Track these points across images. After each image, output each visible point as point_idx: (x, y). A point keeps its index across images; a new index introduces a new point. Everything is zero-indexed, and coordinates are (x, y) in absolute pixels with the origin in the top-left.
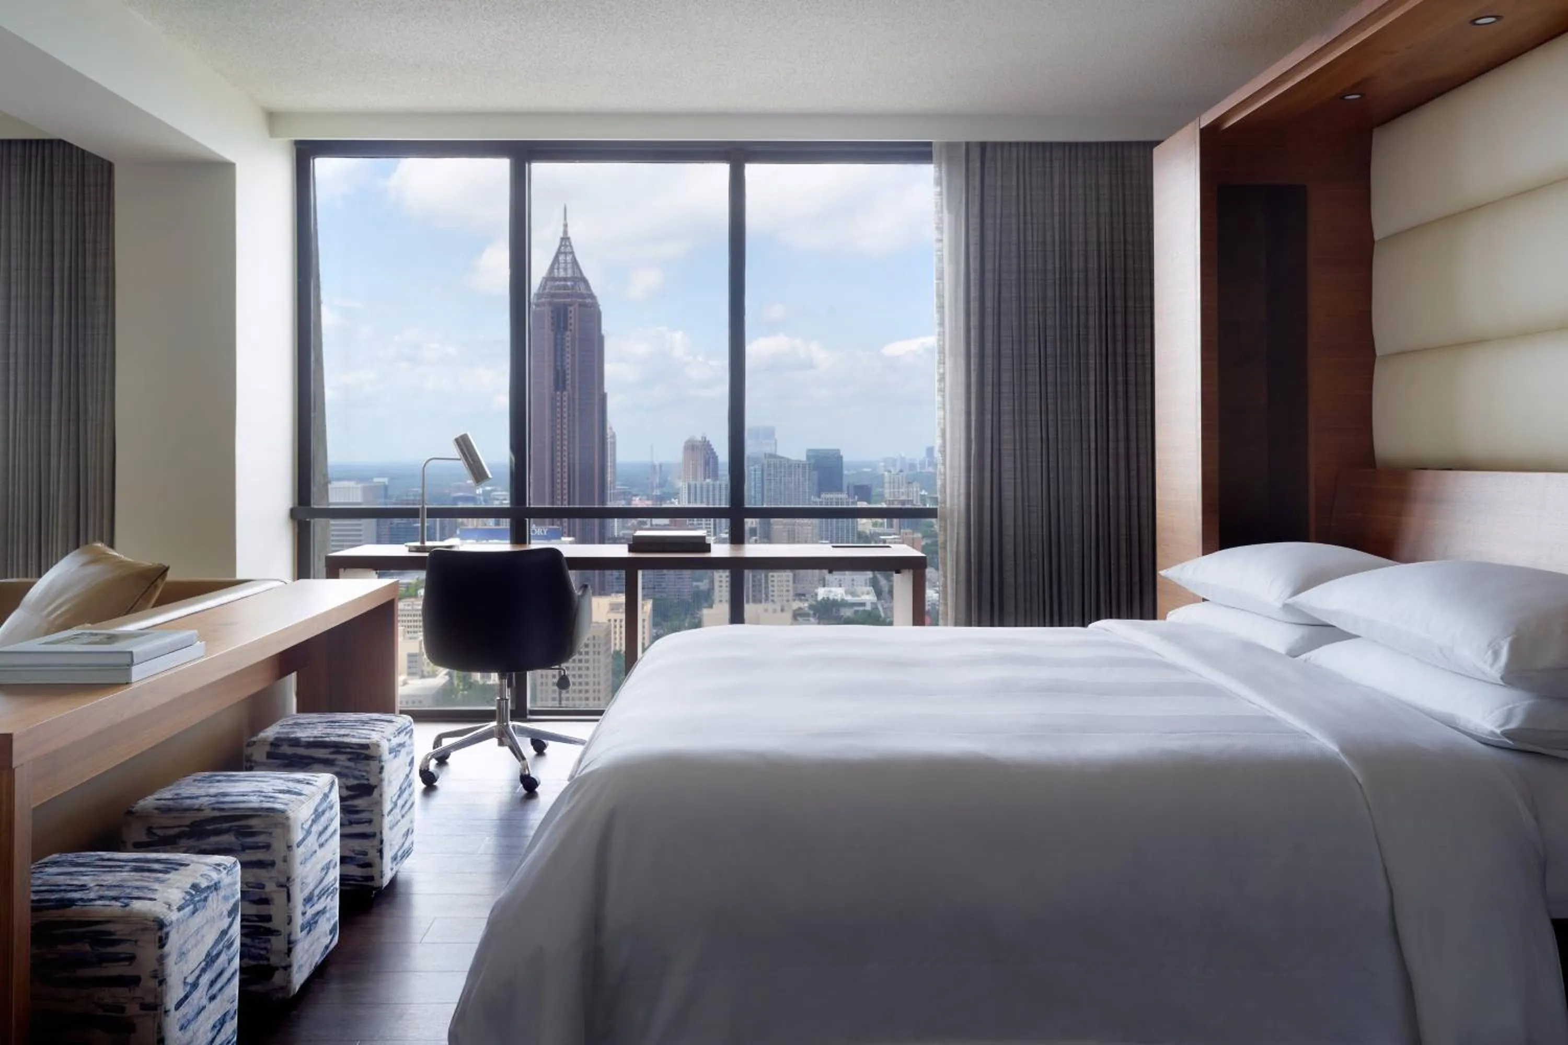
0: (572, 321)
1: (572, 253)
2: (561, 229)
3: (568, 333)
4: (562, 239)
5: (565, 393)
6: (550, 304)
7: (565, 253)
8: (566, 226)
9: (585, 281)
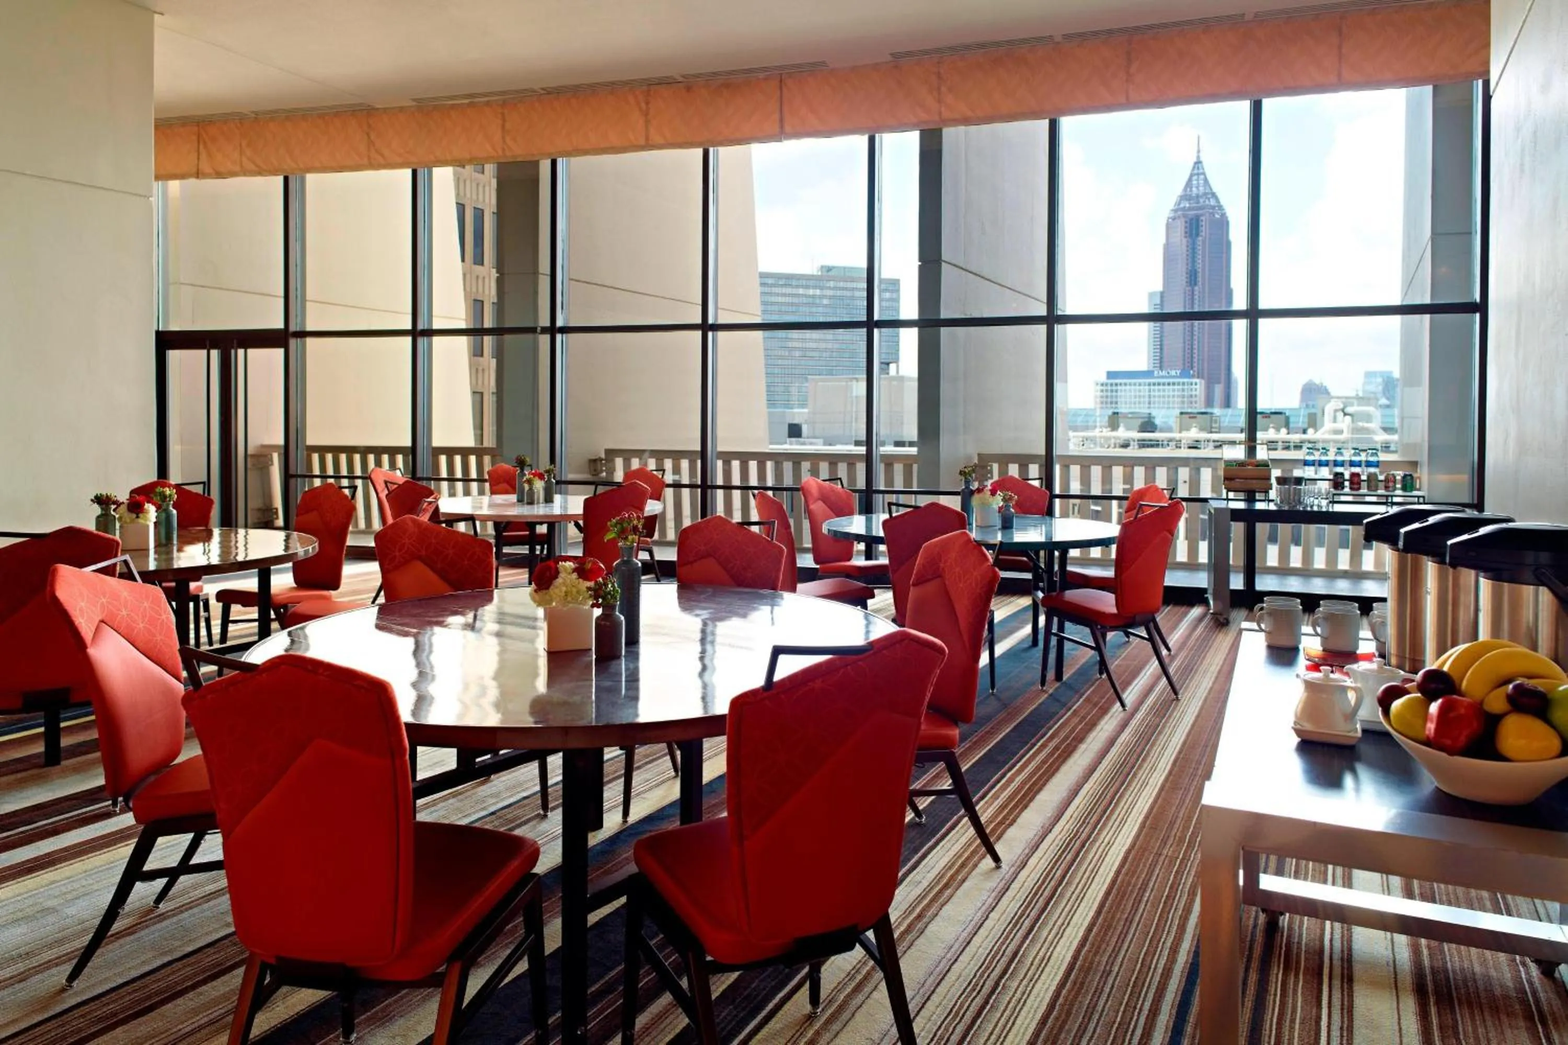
0: (1203, 228)
1: (1204, 174)
2: (1195, 155)
3: (1200, 238)
4: (1196, 163)
5: (1196, 288)
6: (1185, 216)
7: (1198, 174)
8: (1199, 151)
9: (1214, 195)
